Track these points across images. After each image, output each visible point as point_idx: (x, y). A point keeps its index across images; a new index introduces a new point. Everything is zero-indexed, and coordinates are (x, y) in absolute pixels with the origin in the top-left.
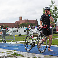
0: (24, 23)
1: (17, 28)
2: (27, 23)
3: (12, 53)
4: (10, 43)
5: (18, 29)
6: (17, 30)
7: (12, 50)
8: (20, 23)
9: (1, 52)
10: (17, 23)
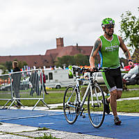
0: (68, 54)
1: (50, 69)
2: (75, 55)
3: (37, 136)
4: (31, 108)
5: (53, 72)
6: (51, 74)
7: (37, 129)
8: (57, 54)
9: (8, 133)
10: (51, 55)
